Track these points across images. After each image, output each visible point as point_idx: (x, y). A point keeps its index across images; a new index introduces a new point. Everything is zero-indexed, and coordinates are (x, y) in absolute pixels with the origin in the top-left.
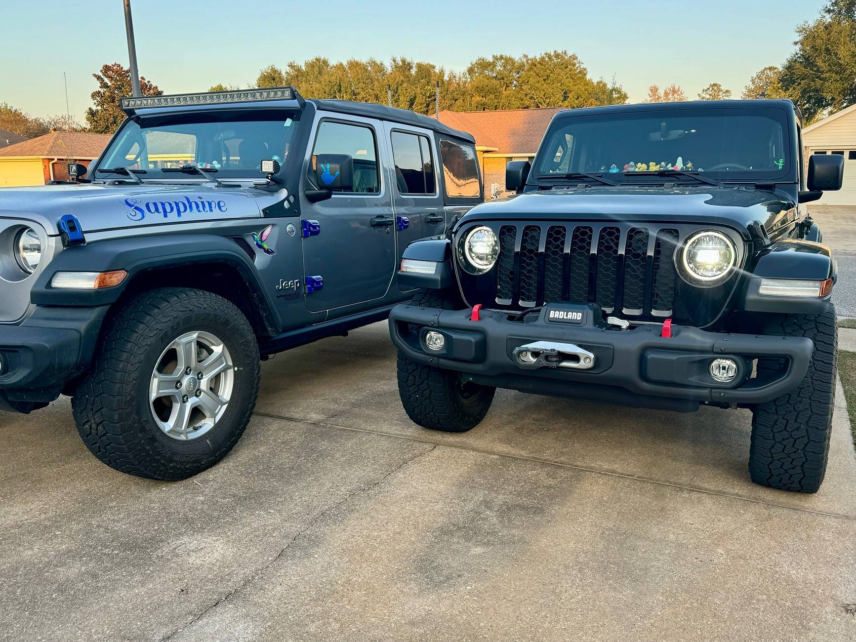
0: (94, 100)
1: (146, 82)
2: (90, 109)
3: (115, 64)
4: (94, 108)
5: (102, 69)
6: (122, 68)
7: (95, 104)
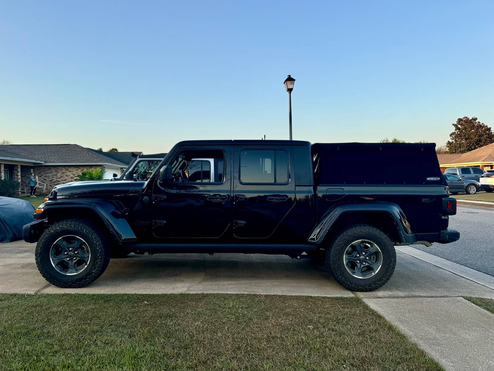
0: (451, 137)
1: (481, 124)
2: (448, 141)
3: (465, 117)
4: (451, 141)
5: (457, 121)
6: (469, 118)
7: (451, 139)
